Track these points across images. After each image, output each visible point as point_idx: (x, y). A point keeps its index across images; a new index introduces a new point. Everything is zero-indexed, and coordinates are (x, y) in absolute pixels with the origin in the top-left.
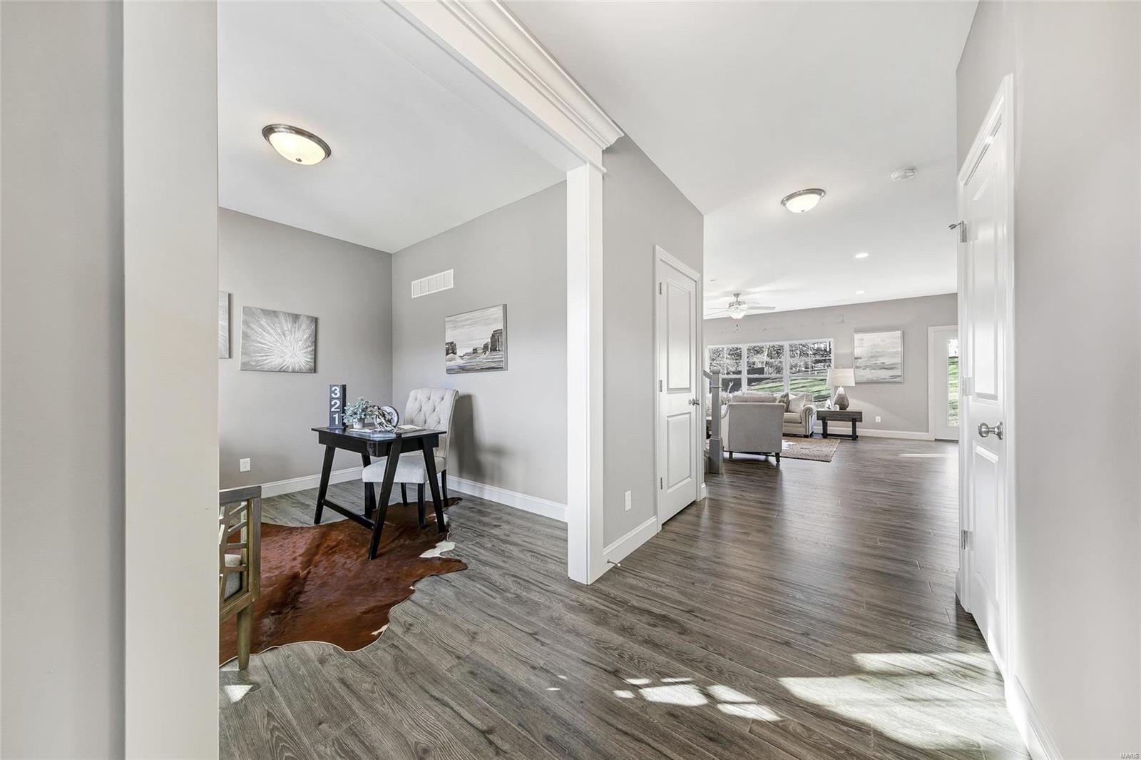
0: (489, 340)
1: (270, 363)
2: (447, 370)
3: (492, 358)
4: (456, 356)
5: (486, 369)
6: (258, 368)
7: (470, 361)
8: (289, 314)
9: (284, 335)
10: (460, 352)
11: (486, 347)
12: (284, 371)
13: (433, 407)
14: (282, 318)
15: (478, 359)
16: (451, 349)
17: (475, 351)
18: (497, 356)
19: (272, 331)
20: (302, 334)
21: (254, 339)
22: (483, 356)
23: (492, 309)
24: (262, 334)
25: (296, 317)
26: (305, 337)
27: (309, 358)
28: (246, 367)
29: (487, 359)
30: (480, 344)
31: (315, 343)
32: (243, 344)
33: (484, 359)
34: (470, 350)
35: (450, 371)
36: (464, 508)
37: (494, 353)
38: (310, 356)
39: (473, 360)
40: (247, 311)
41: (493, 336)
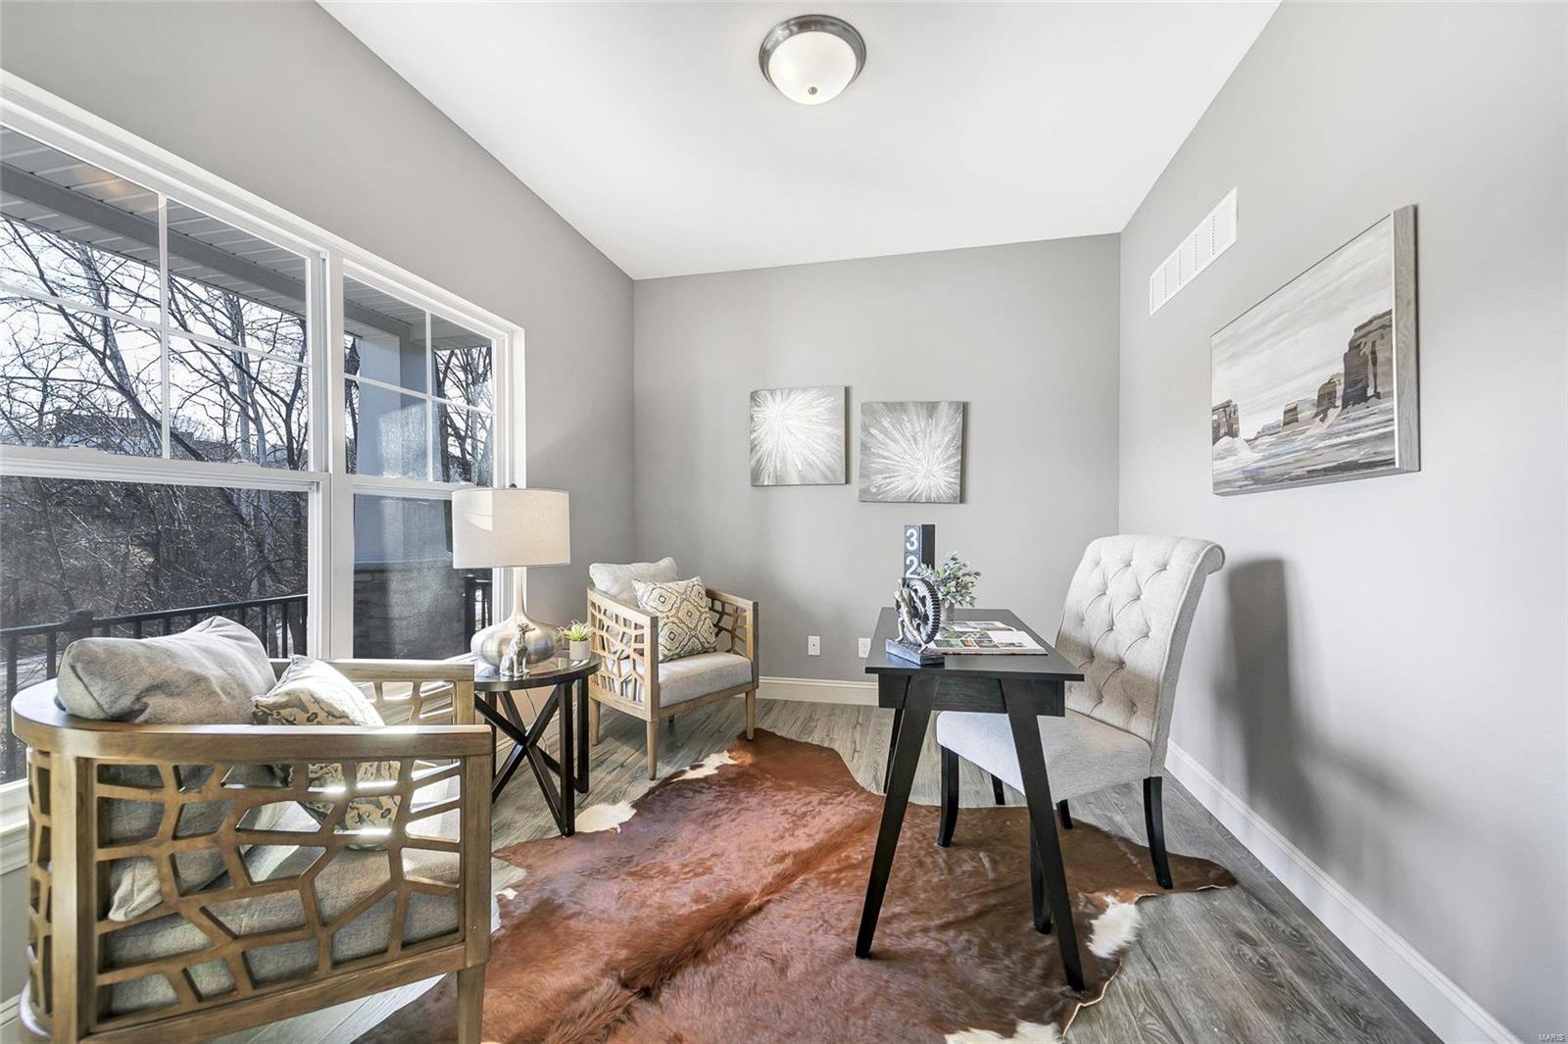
0: (1340, 368)
1: (894, 488)
2: (1217, 485)
3: (1350, 432)
4: (1238, 442)
5: (1327, 471)
6: (880, 497)
7: (1279, 450)
8: (921, 403)
9: (915, 440)
10: (1248, 427)
11: (1326, 398)
12: (915, 502)
13: (1133, 590)
14: (912, 409)
15: (1299, 442)
16: (1226, 423)
17: (1291, 415)
18: (1366, 420)
19: (898, 436)
20: (941, 434)
21: (875, 451)
22: (1318, 428)
23: (1351, 250)
24: (886, 444)
25: (932, 408)
26: (946, 439)
27: (953, 477)
28: (866, 497)
29: (1330, 436)
30: (1305, 389)
31: (964, 449)
32: (862, 461)
33: (1318, 439)
34: (1278, 416)
35: (1224, 487)
36: (1217, 919)
37: (1358, 411)
38: (953, 474)
39: (1287, 447)
40: (868, 409)
41: (1354, 346)
